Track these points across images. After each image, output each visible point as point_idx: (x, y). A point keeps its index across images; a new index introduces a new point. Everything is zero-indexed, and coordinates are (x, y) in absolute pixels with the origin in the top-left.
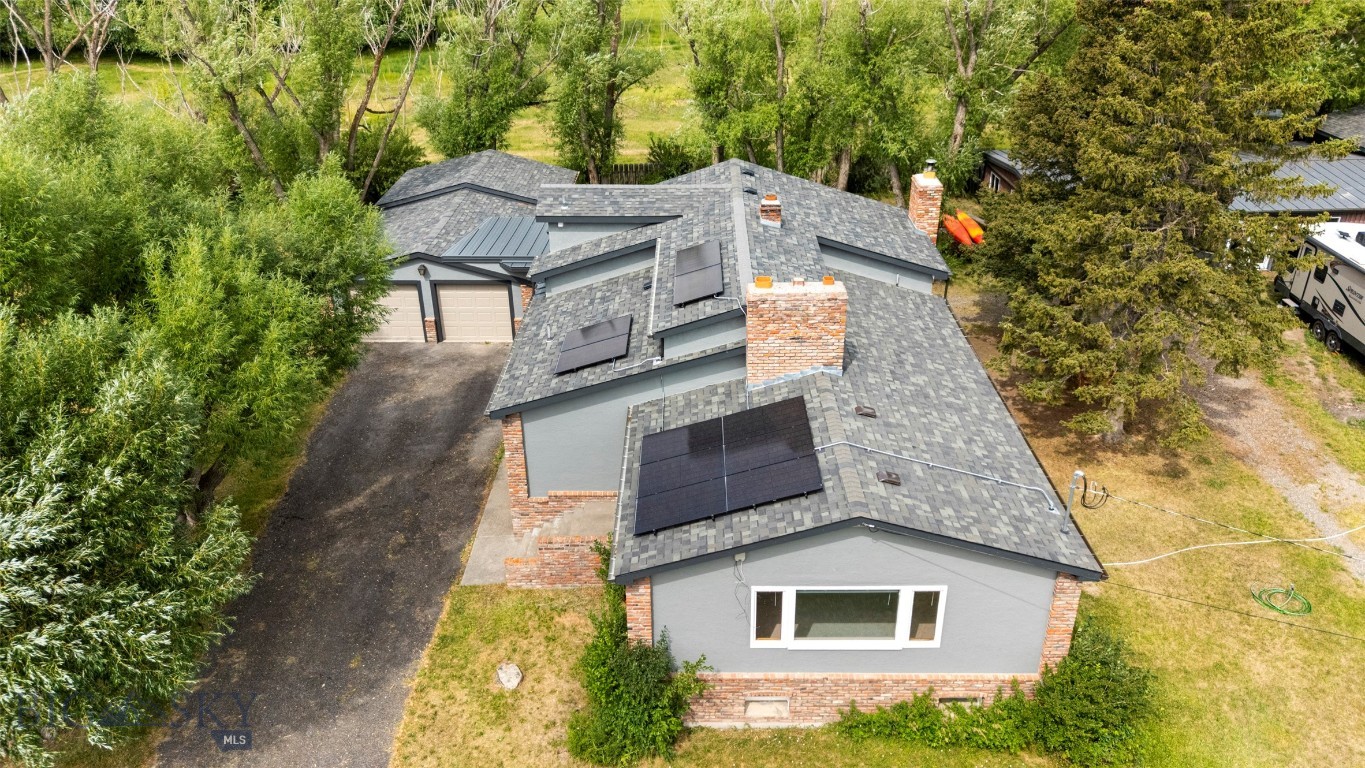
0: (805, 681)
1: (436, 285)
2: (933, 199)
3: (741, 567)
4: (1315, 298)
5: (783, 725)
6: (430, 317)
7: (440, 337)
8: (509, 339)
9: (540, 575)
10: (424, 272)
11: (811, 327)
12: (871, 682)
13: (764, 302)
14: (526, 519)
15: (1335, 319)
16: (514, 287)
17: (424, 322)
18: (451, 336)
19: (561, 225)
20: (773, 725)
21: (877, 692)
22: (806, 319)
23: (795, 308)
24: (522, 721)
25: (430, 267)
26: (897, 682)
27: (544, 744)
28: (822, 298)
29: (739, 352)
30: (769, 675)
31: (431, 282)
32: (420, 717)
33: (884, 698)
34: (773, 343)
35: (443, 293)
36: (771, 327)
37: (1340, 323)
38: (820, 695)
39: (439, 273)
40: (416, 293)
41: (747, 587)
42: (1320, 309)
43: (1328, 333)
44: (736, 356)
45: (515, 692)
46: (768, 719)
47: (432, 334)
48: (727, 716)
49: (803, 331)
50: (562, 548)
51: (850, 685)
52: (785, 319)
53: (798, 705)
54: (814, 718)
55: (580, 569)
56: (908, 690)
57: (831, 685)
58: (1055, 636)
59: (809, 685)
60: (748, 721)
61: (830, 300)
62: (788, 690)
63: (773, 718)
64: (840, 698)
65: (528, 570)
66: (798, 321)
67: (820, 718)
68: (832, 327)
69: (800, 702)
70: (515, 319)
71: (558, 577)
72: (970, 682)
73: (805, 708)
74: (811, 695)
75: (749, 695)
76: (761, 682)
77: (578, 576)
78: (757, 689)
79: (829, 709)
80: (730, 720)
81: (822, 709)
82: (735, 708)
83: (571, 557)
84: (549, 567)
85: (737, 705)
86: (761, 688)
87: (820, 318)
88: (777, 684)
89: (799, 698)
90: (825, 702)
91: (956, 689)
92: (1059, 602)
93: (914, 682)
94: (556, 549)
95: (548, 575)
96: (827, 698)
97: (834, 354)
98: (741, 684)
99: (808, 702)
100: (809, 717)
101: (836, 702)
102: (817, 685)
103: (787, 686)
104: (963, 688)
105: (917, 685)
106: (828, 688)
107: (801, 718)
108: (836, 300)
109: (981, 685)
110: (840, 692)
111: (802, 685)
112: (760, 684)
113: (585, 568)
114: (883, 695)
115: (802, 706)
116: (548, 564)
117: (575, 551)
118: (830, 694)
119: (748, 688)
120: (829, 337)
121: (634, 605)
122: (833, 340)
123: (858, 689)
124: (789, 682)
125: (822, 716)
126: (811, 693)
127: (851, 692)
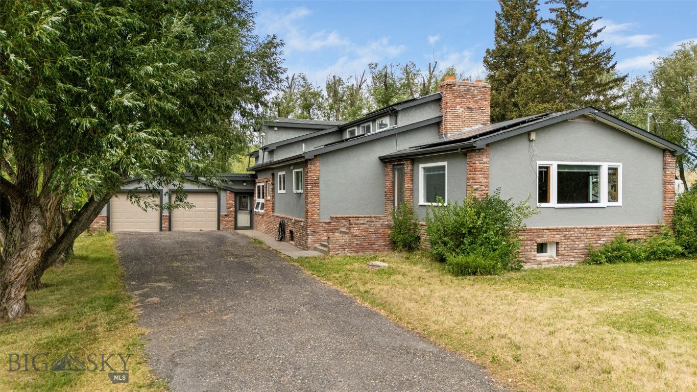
0: (566, 229)
1: (172, 193)
3: (533, 145)
5: (556, 265)
6: (166, 213)
7: (170, 228)
8: (215, 228)
12: (595, 229)
14: (317, 236)
16: (222, 194)
17: (161, 217)
18: (177, 228)
19: (276, 128)
20: (552, 265)
22: (473, 96)
23: (469, 90)
26: (607, 229)
29: (438, 120)
30: (549, 227)
31: (170, 190)
33: (603, 242)
34: (459, 110)
38: (573, 241)
41: (534, 162)
46: (549, 261)
47: (165, 225)
48: (528, 260)
49: (472, 104)
50: (365, 224)
51: (587, 232)
52: (464, 96)
53: (563, 249)
54: (571, 259)
55: (375, 240)
56: (613, 235)
57: (578, 232)
58: (669, 195)
59: (568, 233)
60: (540, 263)
61: (483, 87)
62: (557, 237)
63: (551, 261)
64: (582, 242)
65: (344, 241)
66: (470, 98)
67: (573, 259)
68: (485, 103)
69: (563, 246)
70: (221, 214)
71: (361, 246)
72: (639, 228)
73: (567, 251)
74: (569, 241)
75: (539, 242)
76: (545, 231)
77: (373, 246)
78: (543, 237)
79: (578, 251)
80: (530, 264)
81: (575, 251)
82: (532, 253)
83: (369, 230)
84: (356, 238)
85: (533, 251)
86: (545, 236)
87: (479, 97)
88: (552, 233)
89: (563, 244)
90: (576, 246)
91: (633, 233)
92: (668, 172)
93: (615, 229)
94: (362, 224)
95: (355, 245)
96: (577, 243)
97: (486, 119)
98: (535, 234)
99: (567, 247)
100: (569, 259)
101: (581, 246)
102: (571, 233)
103: (557, 234)
104: (636, 233)
105: (616, 231)
106: (576, 235)
107: (565, 259)
108: (486, 87)
109: (643, 231)
110: (583, 238)
111: (564, 233)
112: (544, 233)
113: (377, 239)
114: (602, 239)
115: (565, 250)
116: (356, 236)
117: (372, 225)
118: (578, 240)
119: (538, 236)
120: (483, 108)
121: (480, 171)
122: (485, 111)
123: (590, 235)
124: (558, 230)
125: (575, 257)
126: (569, 239)
127: (588, 237)
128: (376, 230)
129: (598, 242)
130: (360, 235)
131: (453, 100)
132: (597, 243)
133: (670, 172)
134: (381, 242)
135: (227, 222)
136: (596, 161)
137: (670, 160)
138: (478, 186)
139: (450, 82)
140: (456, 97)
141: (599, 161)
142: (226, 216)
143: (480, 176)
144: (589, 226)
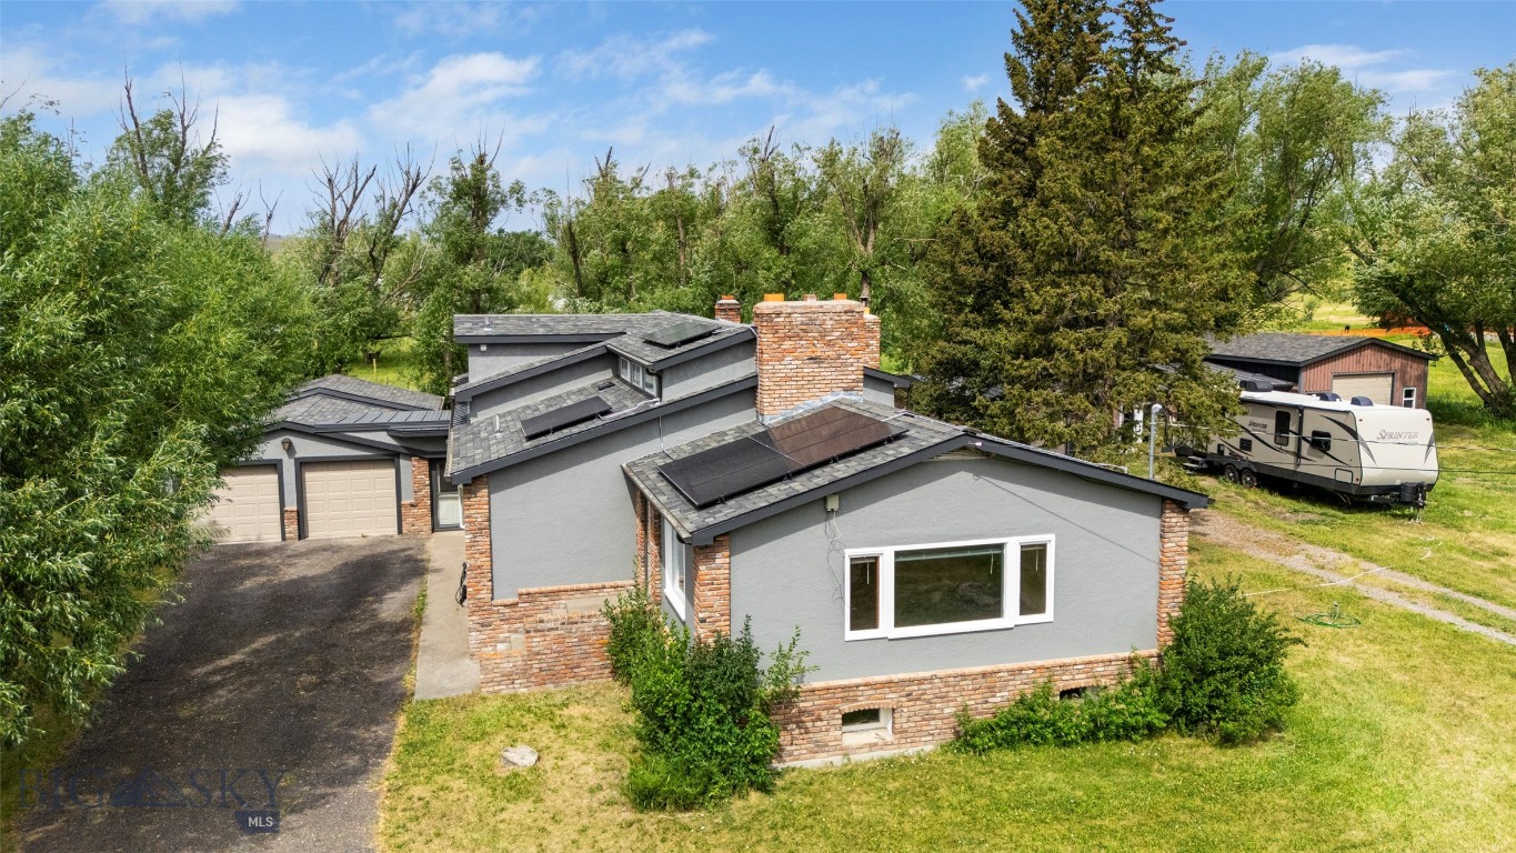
0: (911, 681)
1: (304, 465)
2: (871, 331)
3: (834, 521)
4: (1219, 446)
5: (888, 754)
6: (291, 506)
7: (302, 533)
8: (393, 530)
9: (525, 673)
10: (290, 449)
11: (829, 344)
12: (984, 675)
13: (778, 315)
14: (488, 632)
15: (1245, 456)
16: (403, 463)
17: (283, 512)
18: (316, 533)
19: (483, 348)
20: (877, 754)
21: (992, 690)
22: (823, 334)
23: (812, 322)
24: (554, 791)
25: (296, 441)
26: (1012, 672)
27: (595, 805)
28: (838, 310)
29: (749, 384)
30: (870, 679)
31: (296, 460)
32: (404, 810)
33: (1002, 699)
34: (789, 365)
35: (310, 476)
36: (787, 345)
37: (1250, 458)
38: (929, 702)
39: (307, 448)
40: (275, 477)
41: (840, 551)
42: (1227, 453)
43: (1240, 472)
44: (746, 392)
45: (534, 769)
46: (872, 746)
47: (292, 528)
48: (820, 747)
49: (820, 350)
50: (557, 629)
51: (961, 683)
52: (802, 334)
53: (904, 720)
54: (923, 739)
55: (579, 658)
56: (1025, 684)
57: (941, 685)
58: (1170, 591)
59: (916, 688)
60: (846, 753)
61: (846, 312)
62: (892, 698)
63: (875, 745)
64: (952, 704)
65: (511, 665)
66: (815, 338)
67: (930, 738)
68: (850, 345)
69: (906, 715)
70: (403, 502)
71: (549, 673)
72: (1090, 666)
73: (913, 724)
74: (918, 703)
75: (847, 711)
76: (861, 688)
77: (576, 670)
78: (856, 701)
79: (940, 722)
80: (825, 754)
81: (932, 723)
82: (831, 734)
83: (567, 640)
84: (539, 657)
85: (833, 728)
86: (860, 698)
87: (838, 334)
88: (879, 691)
89: (905, 710)
90: (936, 711)
91: (1077, 677)
92: (1170, 545)
93: (1031, 671)
94: (549, 630)
95: (536, 671)
96: (938, 705)
97: (854, 377)
98: (837, 696)
99: (915, 715)
100: (917, 739)
101: (947, 711)
102: (924, 687)
103: (891, 692)
104: (1084, 676)
105: (1034, 675)
106: (937, 691)
107: (909, 740)
108: (853, 312)
109: (1102, 669)
110: (951, 694)
111: (907, 689)
112: (860, 693)
113: (584, 656)
114: (998, 695)
115: (908, 721)
116: (538, 654)
117: (573, 630)
118: (940, 700)
119: (845, 700)
120: (848, 356)
121: (709, 584)
122: (852, 360)
123: (970, 688)
124: (893, 685)
125: (933, 735)
126: (918, 699)
127: (963, 693)
128: (582, 640)
129: (990, 700)
130: (548, 652)
131: (775, 346)
132: (987, 702)
133: (1174, 544)
134: (595, 662)
135: (415, 517)
136: (993, 536)
137: (1174, 520)
138: (707, 614)
139: (768, 308)
140: (783, 339)
141: (999, 536)
142: (412, 505)
143: (710, 593)
144: (967, 670)
